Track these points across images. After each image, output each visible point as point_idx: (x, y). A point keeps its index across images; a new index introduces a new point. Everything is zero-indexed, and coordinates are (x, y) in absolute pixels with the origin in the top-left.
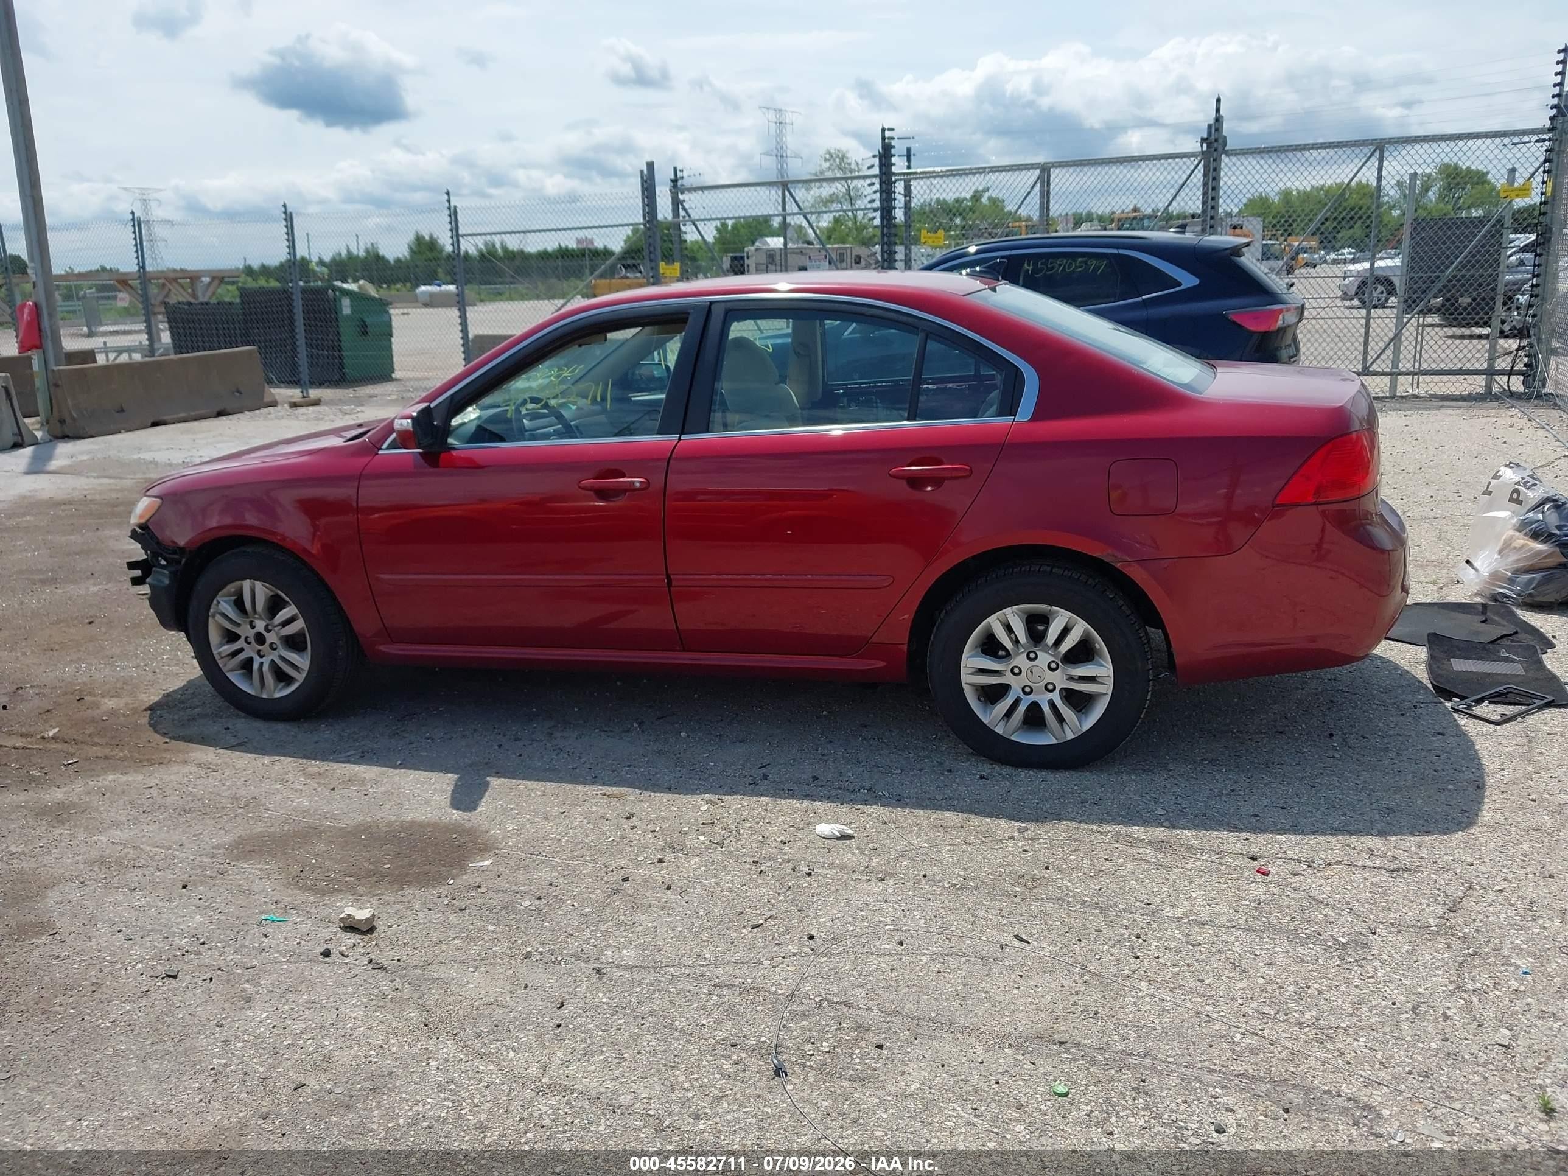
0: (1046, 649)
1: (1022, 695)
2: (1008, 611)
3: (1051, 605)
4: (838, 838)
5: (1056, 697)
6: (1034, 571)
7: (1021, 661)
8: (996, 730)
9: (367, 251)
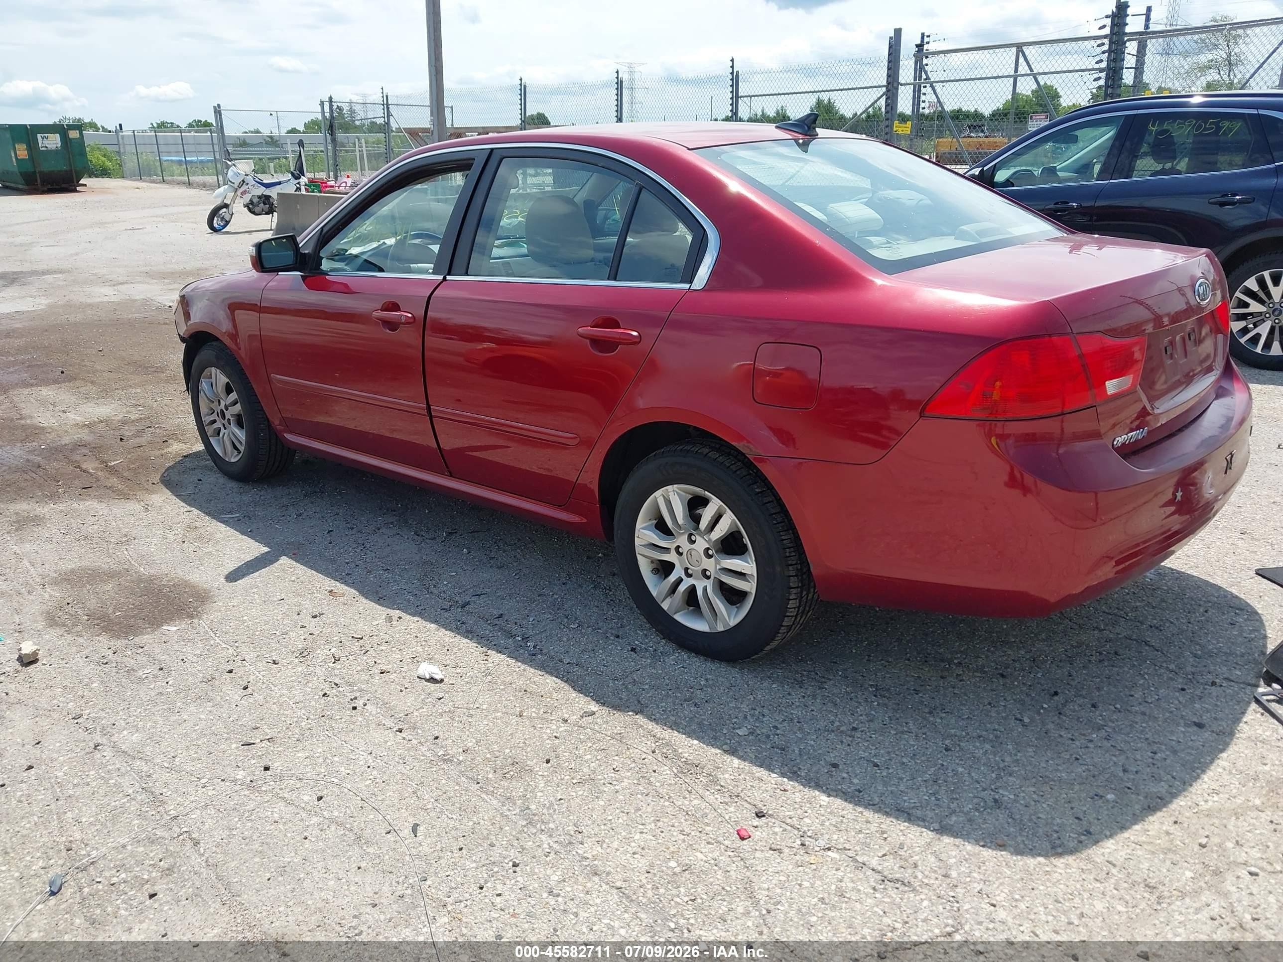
0: (701, 535)
1: (684, 577)
2: (670, 488)
3: (705, 490)
4: (427, 680)
5: (709, 584)
6: (693, 451)
7: (682, 541)
8: (662, 605)
9: (778, 113)
